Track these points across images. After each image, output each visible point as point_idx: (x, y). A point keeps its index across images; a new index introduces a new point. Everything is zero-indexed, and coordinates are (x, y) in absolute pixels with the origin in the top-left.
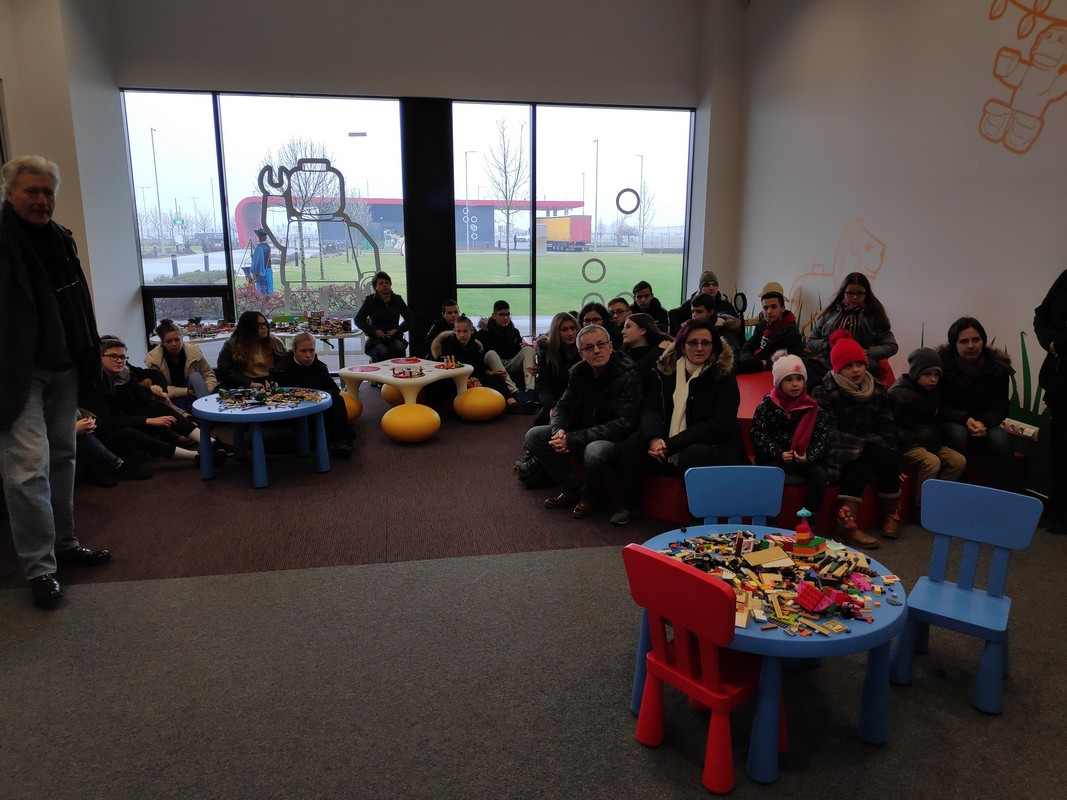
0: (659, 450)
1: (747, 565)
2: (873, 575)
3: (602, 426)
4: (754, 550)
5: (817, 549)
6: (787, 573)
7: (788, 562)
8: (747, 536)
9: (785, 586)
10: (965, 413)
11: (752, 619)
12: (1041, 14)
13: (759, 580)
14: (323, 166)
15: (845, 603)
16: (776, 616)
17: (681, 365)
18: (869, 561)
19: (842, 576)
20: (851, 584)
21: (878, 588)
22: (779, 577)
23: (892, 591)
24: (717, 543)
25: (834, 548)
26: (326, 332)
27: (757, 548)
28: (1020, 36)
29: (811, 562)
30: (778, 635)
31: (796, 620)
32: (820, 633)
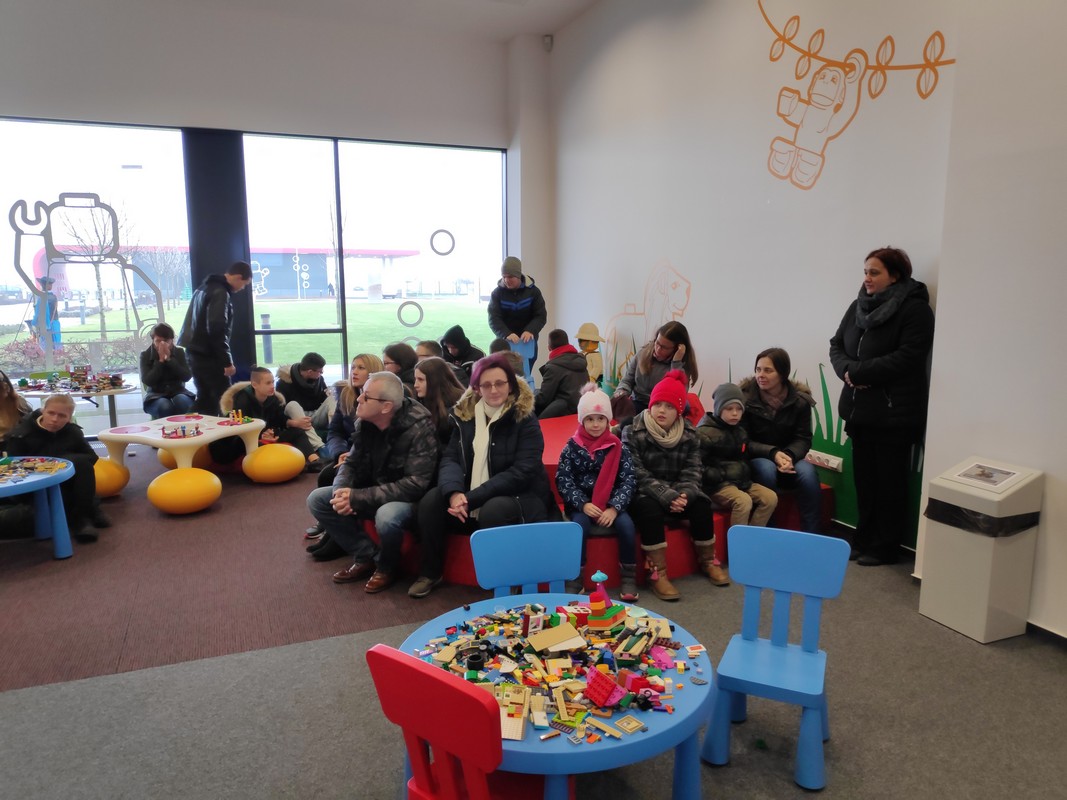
0: (459, 506)
1: (531, 650)
2: (676, 647)
3: (392, 484)
4: (544, 627)
5: (615, 618)
6: (579, 656)
7: (577, 642)
8: (535, 610)
9: (574, 673)
10: (773, 447)
11: (530, 727)
12: (815, 56)
13: (545, 669)
14: (91, 202)
15: (642, 691)
16: (559, 718)
17: (480, 410)
18: (672, 629)
19: (641, 653)
20: (651, 661)
21: (680, 665)
22: (567, 662)
23: (697, 665)
24: (503, 622)
25: (635, 616)
26: (89, 388)
27: (547, 625)
28: (798, 77)
29: (608, 637)
30: (561, 746)
31: (584, 721)
32: (611, 736)
